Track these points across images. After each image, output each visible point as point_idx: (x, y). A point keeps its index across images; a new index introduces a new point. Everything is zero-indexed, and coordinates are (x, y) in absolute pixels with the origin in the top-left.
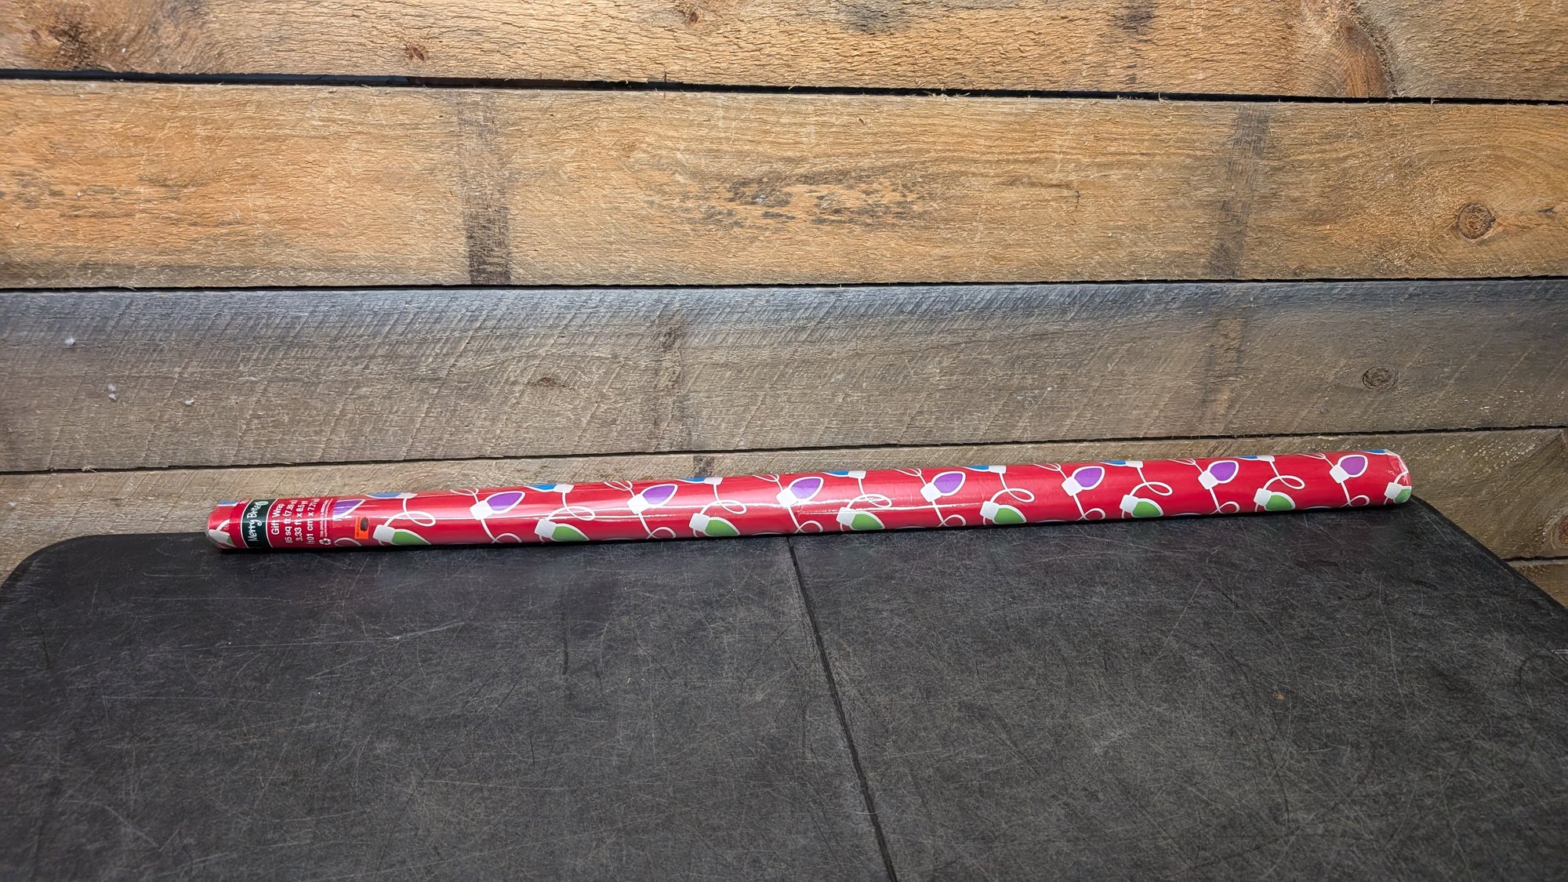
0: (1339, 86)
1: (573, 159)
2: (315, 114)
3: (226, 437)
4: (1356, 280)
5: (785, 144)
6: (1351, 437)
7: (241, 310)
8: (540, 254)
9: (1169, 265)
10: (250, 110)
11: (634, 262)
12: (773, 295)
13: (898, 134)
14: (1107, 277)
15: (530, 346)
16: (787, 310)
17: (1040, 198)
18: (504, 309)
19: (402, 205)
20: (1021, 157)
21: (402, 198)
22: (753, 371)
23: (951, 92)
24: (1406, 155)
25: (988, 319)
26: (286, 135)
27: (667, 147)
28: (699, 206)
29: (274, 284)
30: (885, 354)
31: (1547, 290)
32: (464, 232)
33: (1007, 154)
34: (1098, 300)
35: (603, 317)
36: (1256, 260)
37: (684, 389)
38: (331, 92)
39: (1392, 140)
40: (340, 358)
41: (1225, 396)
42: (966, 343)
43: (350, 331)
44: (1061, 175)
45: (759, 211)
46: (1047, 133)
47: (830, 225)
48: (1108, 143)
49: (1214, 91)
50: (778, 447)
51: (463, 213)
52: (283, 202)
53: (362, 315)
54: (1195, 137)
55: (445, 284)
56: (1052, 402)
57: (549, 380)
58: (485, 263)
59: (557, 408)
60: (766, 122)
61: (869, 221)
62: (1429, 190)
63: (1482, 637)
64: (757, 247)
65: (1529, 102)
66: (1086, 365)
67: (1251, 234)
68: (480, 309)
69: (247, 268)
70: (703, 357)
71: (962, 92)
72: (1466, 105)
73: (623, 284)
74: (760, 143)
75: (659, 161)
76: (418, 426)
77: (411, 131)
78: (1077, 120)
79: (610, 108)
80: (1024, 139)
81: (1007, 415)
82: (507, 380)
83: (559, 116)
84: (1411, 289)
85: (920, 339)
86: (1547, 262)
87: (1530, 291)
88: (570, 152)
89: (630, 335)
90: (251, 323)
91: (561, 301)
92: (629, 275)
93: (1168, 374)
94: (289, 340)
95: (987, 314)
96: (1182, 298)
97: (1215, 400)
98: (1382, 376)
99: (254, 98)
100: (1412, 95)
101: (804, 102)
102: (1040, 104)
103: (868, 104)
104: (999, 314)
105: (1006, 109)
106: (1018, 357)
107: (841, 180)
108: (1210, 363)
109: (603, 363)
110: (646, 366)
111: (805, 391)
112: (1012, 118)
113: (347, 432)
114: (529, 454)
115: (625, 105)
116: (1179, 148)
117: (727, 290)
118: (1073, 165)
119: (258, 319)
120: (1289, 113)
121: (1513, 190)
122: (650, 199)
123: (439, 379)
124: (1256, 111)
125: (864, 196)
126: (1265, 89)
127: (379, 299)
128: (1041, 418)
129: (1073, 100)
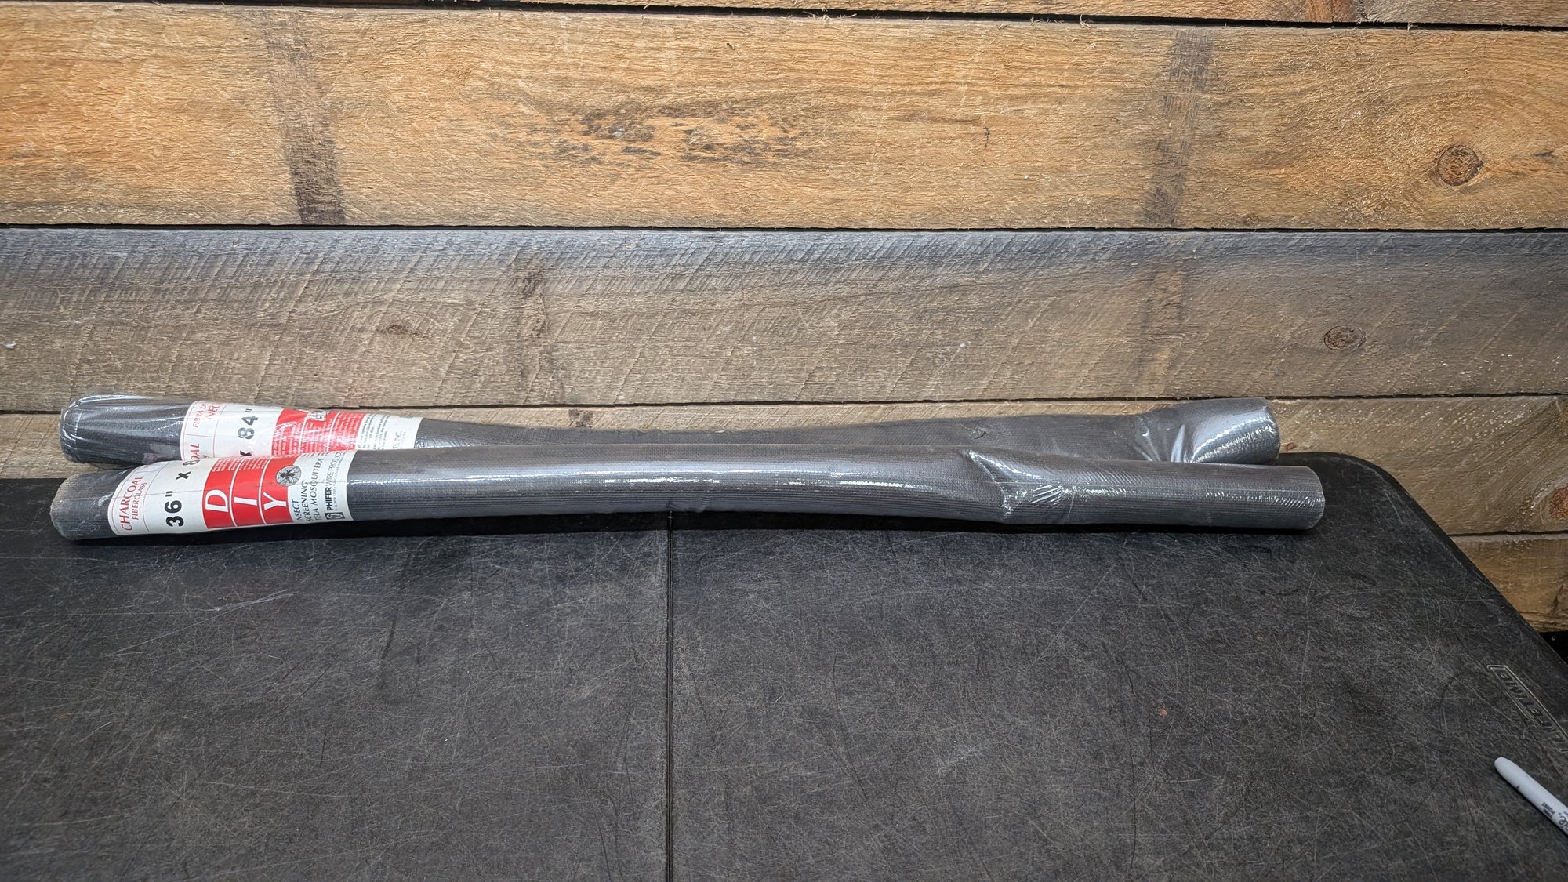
0: (1297, 9)
1: (401, 87)
2: (102, 35)
3: (57, 382)
4: (1317, 230)
5: (643, 71)
6: (1311, 401)
7: (53, 249)
8: (375, 193)
9: (1096, 211)
10: (29, 31)
11: (481, 201)
12: (643, 239)
13: (773, 61)
14: (1025, 224)
15: (374, 291)
16: (661, 256)
17: (943, 135)
18: (342, 251)
19: (214, 138)
20: (919, 89)
21: (214, 130)
22: (627, 321)
23: (835, 13)
24: (1376, 89)
25: (890, 269)
26: (74, 59)
27: (506, 74)
28: (550, 140)
29: (84, 222)
30: (775, 305)
31: (1543, 245)
32: (287, 168)
33: (901, 85)
34: (1015, 249)
35: (453, 260)
36: (1198, 206)
37: (551, 339)
38: (118, 10)
39: (1359, 72)
40: (168, 301)
41: (1164, 355)
42: (866, 295)
43: (176, 273)
44: (965, 109)
45: (618, 146)
46: (949, 62)
47: (701, 162)
48: (1021, 73)
49: (1147, 13)
50: (664, 402)
51: (284, 147)
52: (80, 133)
53: (187, 256)
54: (1123, 67)
55: (273, 224)
56: (966, 359)
57: (399, 327)
58: (314, 201)
59: (411, 357)
60: (618, 46)
61: (746, 159)
62: (1403, 131)
63: (1410, 646)
64: (620, 185)
65: (1527, 28)
66: (1003, 320)
67: (1192, 177)
68: (316, 251)
69: (52, 204)
70: (570, 305)
71: (847, 13)
72: (1451, 31)
73: (471, 224)
74: (613, 70)
75: (498, 89)
76: (263, 374)
77: (212, 55)
78: (983, 46)
79: (437, 30)
80: (922, 68)
81: (916, 372)
82: (353, 327)
83: (380, 39)
84: (1382, 241)
85: (814, 290)
86: (1543, 213)
87: (1522, 245)
88: (396, 80)
89: (483, 280)
90: (65, 263)
91: (403, 243)
92: (477, 215)
93: (1097, 330)
94: (107, 281)
95: (888, 263)
96: (1113, 248)
97: (1153, 360)
98: (1347, 336)
99: (31, 16)
100: (1387, 18)
101: (662, 24)
102: (938, 27)
103: (735, 26)
104: (902, 263)
105: (899, 33)
106: (926, 311)
107: (710, 113)
108: (1146, 321)
109: (458, 310)
110: (505, 314)
111: (689, 344)
112: (906, 44)
113: (186, 379)
114: (387, 405)
115: (455, 26)
116: (1105, 79)
117: (590, 232)
118: (980, 97)
119: (72, 258)
120: (1235, 40)
121: (1504, 130)
122: (492, 131)
123: (279, 325)
124: (1196, 37)
125: (739, 131)
126: (1208, 11)
127: (203, 240)
128: (955, 376)
129: (979, 23)
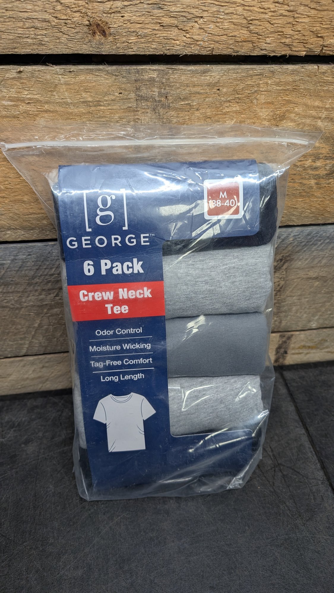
2: (5, 94)
77: (93, 108)
79: (269, 82)
83: (225, 90)
115: (283, 78)
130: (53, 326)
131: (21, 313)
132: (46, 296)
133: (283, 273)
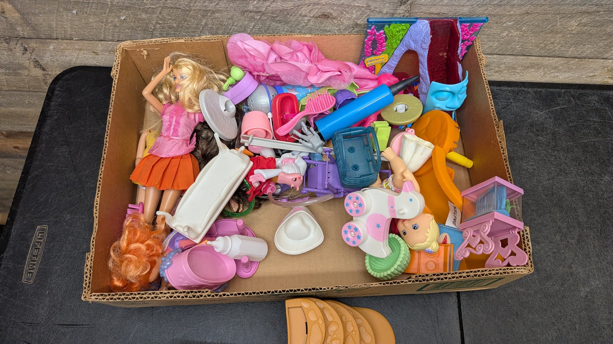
130: (215, 25)
131: (191, 14)
132: (209, 4)
133: (408, 7)
